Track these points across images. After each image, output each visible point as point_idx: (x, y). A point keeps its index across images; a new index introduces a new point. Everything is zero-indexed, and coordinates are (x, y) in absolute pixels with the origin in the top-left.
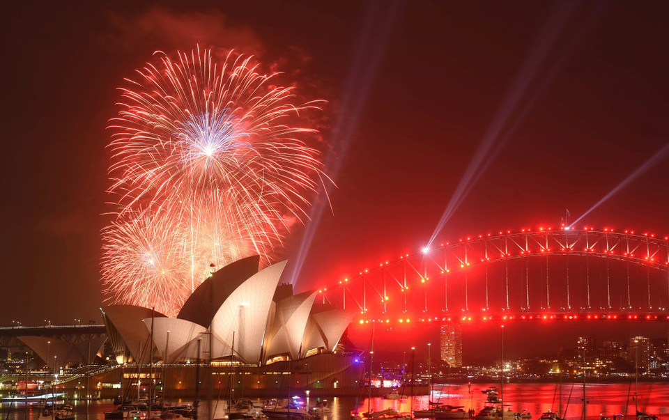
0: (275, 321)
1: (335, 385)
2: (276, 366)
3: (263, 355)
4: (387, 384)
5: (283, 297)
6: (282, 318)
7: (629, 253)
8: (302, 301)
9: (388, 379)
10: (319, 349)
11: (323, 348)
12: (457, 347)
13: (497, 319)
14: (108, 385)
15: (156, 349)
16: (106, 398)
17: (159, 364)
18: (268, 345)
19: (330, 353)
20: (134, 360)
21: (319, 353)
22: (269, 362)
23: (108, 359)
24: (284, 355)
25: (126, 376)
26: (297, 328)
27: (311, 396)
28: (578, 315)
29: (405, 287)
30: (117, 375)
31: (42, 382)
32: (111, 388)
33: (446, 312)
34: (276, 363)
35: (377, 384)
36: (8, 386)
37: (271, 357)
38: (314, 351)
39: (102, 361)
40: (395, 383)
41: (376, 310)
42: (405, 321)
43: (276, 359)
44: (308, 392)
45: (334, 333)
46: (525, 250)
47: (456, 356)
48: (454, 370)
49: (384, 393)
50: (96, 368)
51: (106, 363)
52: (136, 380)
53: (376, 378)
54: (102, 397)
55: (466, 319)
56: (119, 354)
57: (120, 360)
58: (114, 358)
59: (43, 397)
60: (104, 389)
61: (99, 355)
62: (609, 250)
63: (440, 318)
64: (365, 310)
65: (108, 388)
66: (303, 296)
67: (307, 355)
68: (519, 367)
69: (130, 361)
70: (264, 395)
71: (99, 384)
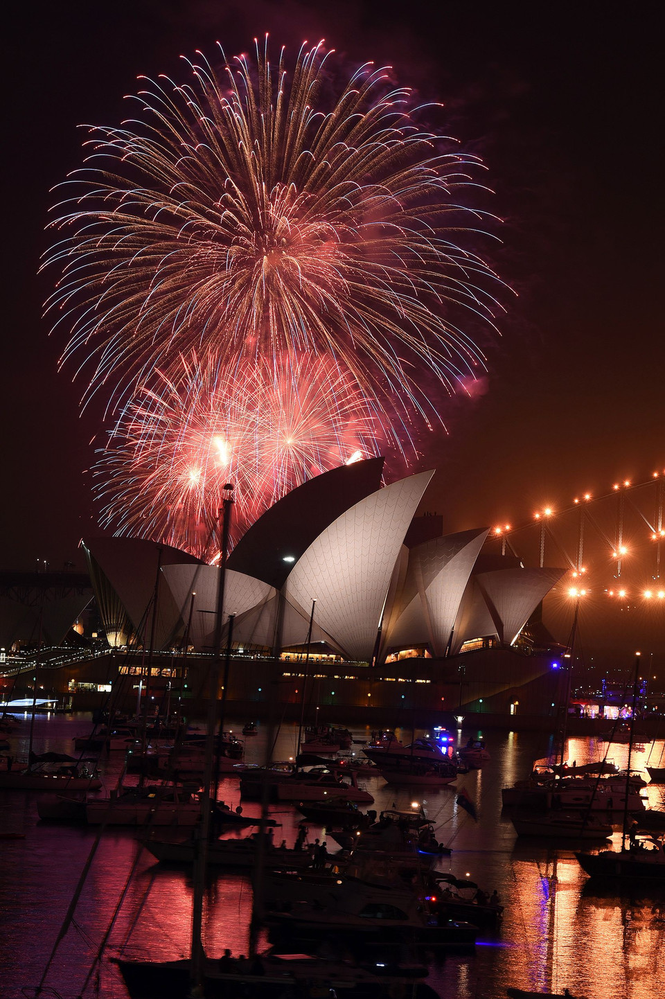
0: (405, 582)
1: (513, 708)
2: (404, 666)
3: (380, 646)
4: (611, 712)
6: (420, 578)
8: (459, 548)
9: (612, 704)
10: (486, 639)
11: (493, 638)
14: (89, 685)
16: (84, 710)
17: (185, 651)
18: (391, 625)
19: (506, 646)
20: (139, 642)
21: (485, 647)
22: (390, 658)
23: (93, 636)
24: (420, 647)
25: (124, 670)
26: (447, 597)
27: (464, 726)
29: (660, 532)
30: (106, 667)
32: (95, 692)
34: (404, 661)
35: (593, 711)
37: (395, 650)
38: (475, 643)
39: (84, 641)
40: (627, 712)
42: (657, 595)
43: (405, 653)
44: (460, 719)
45: (517, 611)
49: (603, 729)
50: (69, 653)
51: (88, 643)
52: (139, 679)
53: (590, 700)
54: (75, 709)
56: (111, 629)
57: (115, 640)
58: (103, 635)
60: (80, 694)
61: (78, 628)
64: (579, 570)
65: (87, 691)
66: (460, 541)
67: (464, 649)
69: (132, 641)
70: (376, 719)
71: (71, 683)
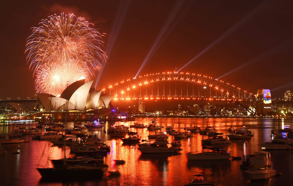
0: (89, 99)
1: (107, 118)
2: (90, 112)
3: (85, 109)
4: (122, 117)
5: (92, 91)
6: (91, 98)
7: (193, 80)
8: (98, 93)
9: (123, 116)
10: (102, 107)
11: (103, 107)
12: (143, 107)
13: (155, 99)
14: (37, 117)
15: (53, 106)
16: (37, 121)
17: (53, 111)
18: (87, 106)
19: (105, 108)
20: (46, 110)
21: (102, 108)
22: (87, 111)
23: (38, 109)
24: (92, 109)
25: (43, 115)
26: (96, 101)
27: (99, 121)
28: (178, 98)
29: (128, 89)
30: (40, 114)
31: (16, 117)
32: (38, 119)
33: (140, 97)
34: (89, 111)
35: (119, 117)
36: (5, 118)
37: (88, 109)
38: (101, 108)
39: (36, 110)
40: (125, 117)
41: (120, 96)
42: (128, 99)
43: (89, 110)
44: (99, 120)
45: (107, 102)
46: (164, 79)
47: (143, 109)
48: (142, 113)
49: (121, 120)
50: (34, 113)
51: (37, 111)
52: (46, 116)
53: (119, 116)
54: (35, 121)
55: (146, 98)
56: (41, 108)
57: (41, 110)
58: (39, 109)
59: (16, 121)
60: (36, 119)
61: (35, 108)
62: (188, 80)
63: (138, 98)
64: (116, 96)
65: (37, 118)
66: (98, 91)
67: (99, 109)
68: (161, 113)
69: (44, 110)
70: (85, 121)
71: (34, 117)
